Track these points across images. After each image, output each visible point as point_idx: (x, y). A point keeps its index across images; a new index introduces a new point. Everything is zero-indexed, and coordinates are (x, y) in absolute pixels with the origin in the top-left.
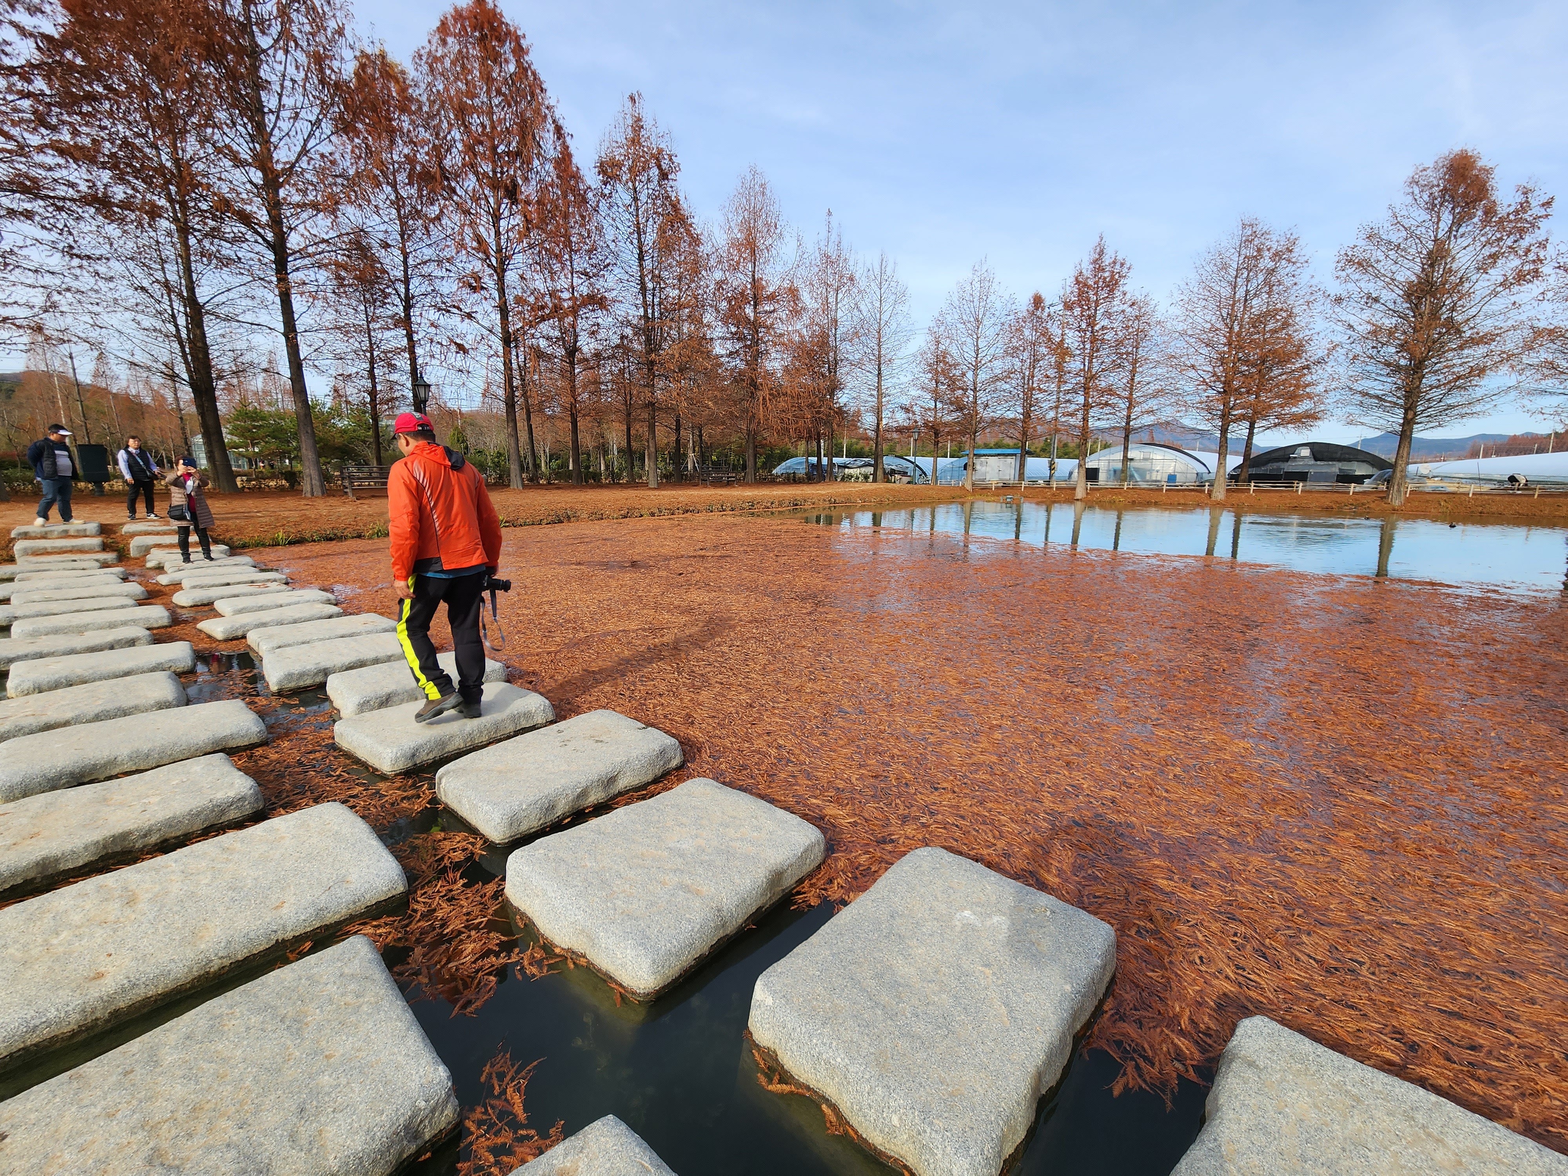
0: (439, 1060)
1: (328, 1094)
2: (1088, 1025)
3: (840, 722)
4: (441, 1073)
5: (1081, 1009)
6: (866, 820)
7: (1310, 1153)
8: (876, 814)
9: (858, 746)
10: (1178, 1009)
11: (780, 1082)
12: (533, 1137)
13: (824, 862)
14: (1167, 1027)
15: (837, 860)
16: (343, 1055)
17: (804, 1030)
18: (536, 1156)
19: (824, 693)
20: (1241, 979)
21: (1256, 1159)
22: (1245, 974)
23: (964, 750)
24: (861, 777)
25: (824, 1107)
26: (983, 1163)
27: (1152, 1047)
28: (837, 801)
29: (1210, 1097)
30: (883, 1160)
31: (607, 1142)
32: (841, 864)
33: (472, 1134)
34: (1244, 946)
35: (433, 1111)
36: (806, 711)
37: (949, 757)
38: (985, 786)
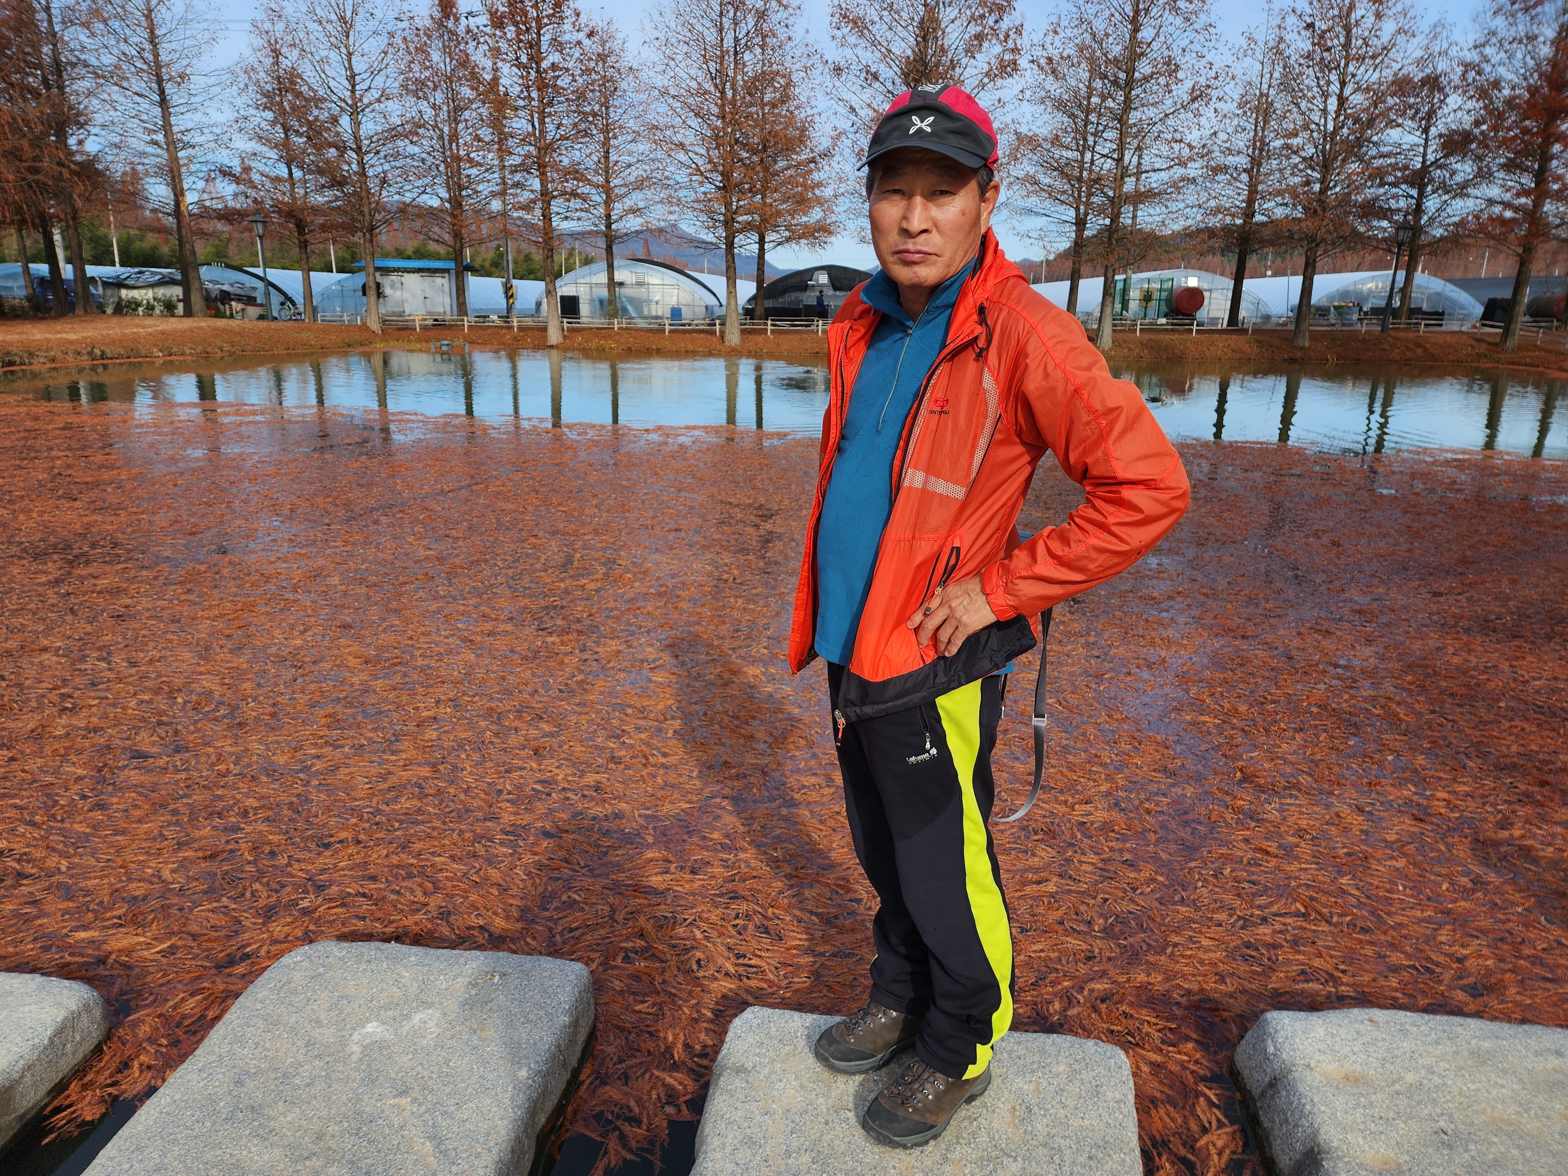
2: (559, 1110)
3: (134, 776)
5: (544, 1094)
6: (194, 937)
7: (795, 1144)
8: (214, 919)
9: (175, 812)
10: (670, 1038)
13: (108, 1037)
14: (657, 1067)
15: (135, 1024)
19: (96, 730)
20: (741, 970)
22: (746, 961)
23: (374, 770)
24: (183, 865)
27: (639, 1101)
28: (135, 921)
32: (144, 1030)
34: (745, 927)
36: (56, 772)
37: (349, 788)
38: (411, 818)
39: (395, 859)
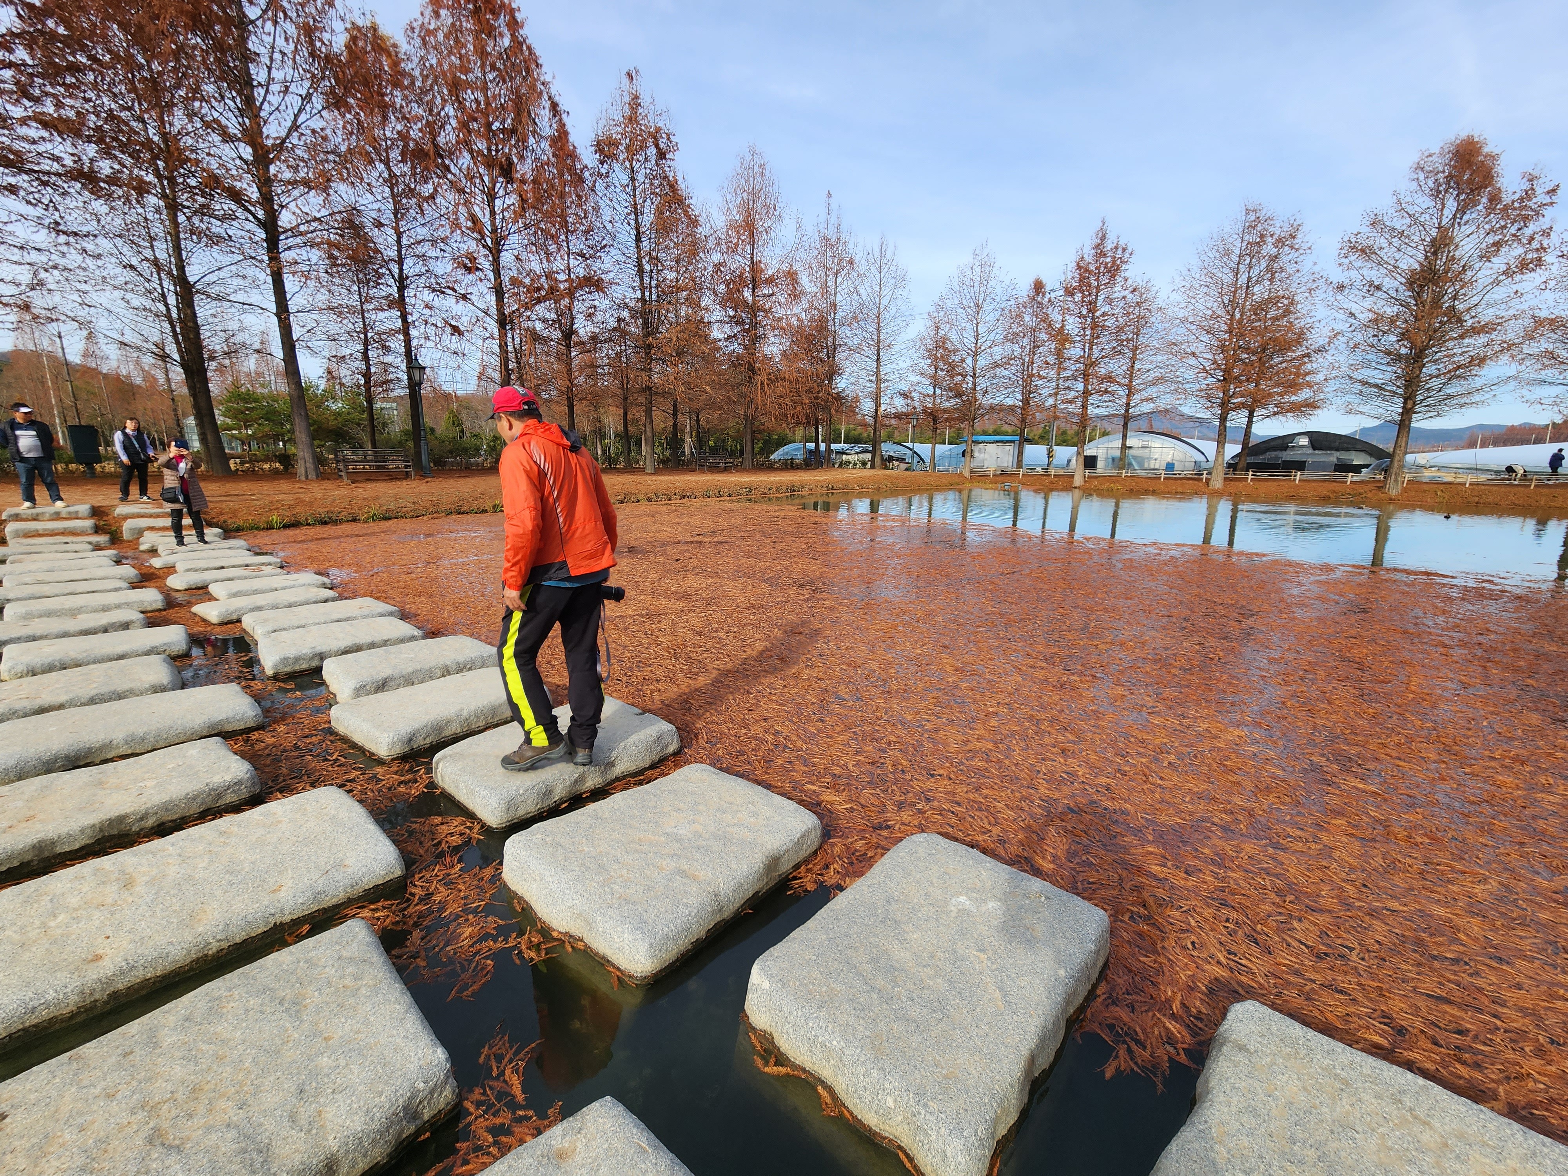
0: (438, 1042)
1: (328, 1075)
2: (1081, 1009)
3: (837, 709)
4: (440, 1055)
5: (1074, 993)
6: (863, 806)
7: (1299, 1136)
8: (873, 800)
9: (855, 733)
10: (1170, 993)
11: (776, 1064)
12: (531, 1117)
13: (820, 847)
14: (1159, 1011)
15: (833, 845)
16: (341, 1037)
17: (800, 1013)
18: (535, 1136)
19: (821, 679)
20: (1232, 964)
21: (1245, 1141)
22: (1236, 959)
23: (960, 737)
24: (858, 764)
25: (820, 1089)
26: (976, 1145)
27: (1144, 1030)
28: (834, 787)
29: (1201, 1080)
30: (878, 1140)
31: (605, 1123)
32: (837, 850)
33: (471, 1114)
34: (1235, 932)
35: (432, 1092)
36: (803, 698)
37: (945, 745)
38: (981, 772)
39: (971, 796)
